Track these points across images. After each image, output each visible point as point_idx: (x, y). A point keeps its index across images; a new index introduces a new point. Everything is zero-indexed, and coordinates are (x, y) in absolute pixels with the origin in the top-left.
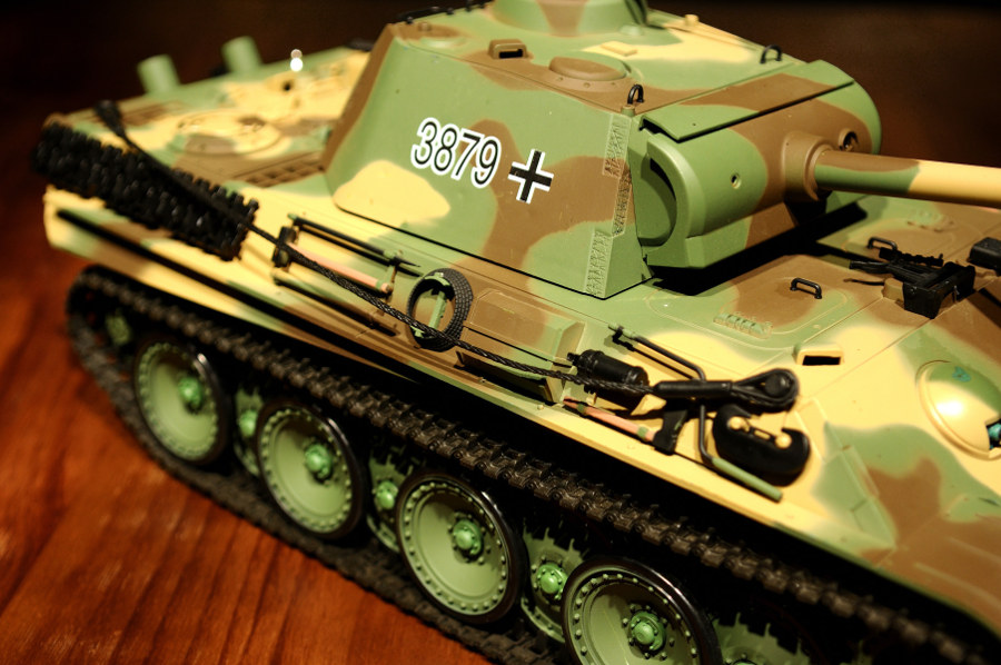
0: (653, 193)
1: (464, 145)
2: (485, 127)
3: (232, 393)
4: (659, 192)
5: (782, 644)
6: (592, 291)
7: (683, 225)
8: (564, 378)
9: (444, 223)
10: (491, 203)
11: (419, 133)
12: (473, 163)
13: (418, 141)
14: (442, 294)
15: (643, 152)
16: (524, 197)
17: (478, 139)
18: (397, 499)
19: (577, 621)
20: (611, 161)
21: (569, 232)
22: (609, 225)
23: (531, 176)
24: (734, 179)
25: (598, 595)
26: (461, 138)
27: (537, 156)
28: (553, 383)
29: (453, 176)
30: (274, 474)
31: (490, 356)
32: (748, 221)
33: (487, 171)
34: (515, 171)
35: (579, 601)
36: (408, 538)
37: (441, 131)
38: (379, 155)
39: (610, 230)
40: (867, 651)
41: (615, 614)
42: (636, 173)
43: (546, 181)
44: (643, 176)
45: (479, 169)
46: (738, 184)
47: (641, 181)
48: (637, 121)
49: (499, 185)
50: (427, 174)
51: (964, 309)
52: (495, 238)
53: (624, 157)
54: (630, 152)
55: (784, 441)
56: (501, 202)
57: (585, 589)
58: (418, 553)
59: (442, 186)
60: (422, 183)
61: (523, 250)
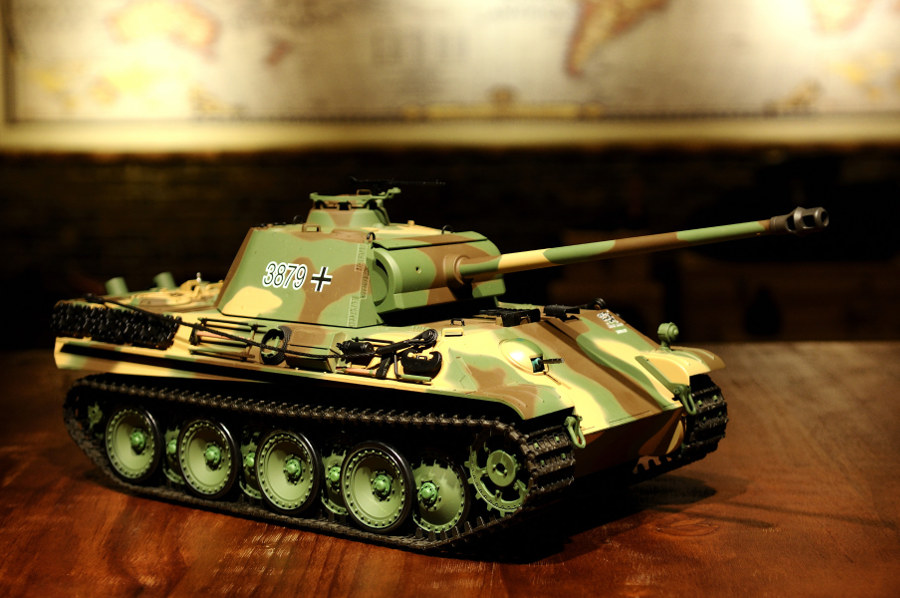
0: (380, 277)
1: (289, 272)
2: (299, 261)
3: (164, 432)
4: (381, 275)
5: (441, 466)
6: (352, 325)
7: (393, 288)
8: (336, 356)
9: (279, 310)
10: (303, 295)
11: (267, 270)
12: (294, 279)
13: (266, 274)
14: (278, 337)
15: (373, 258)
16: (319, 289)
17: (296, 267)
18: (255, 459)
19: (347, 486)
20: (359, 265)
21: (340, 300)
22: (358, 293)
23: (321, 279)
24: (417, 269)
25: (358, 468)
26: (288, 268)
27: (324, 269)
28: (331, 360)
29: (284, 287)
30: (186, 462)
31: (303, 354)
32: (427, 292)
33: (300, 281)
34: (313, 278)
35: (348, 474)
36: (261, 474)
37: (277, 267)
38: (246, 285)
39: (359, 296)
40: (474, 450)
41: (366, 477)
42: (371, 269)
43: (329, 280)
44: (374, 269)
45: (296, 280)
46: (420, 271)
47: (374, 272)
48: (370, 245)
49: (307, 286)
50: (271, 288)
51: (534, 325)
52: (305, 311)
53: (365, 262)
54: (368, 259)
55: (431, 357)
56: (307, 294)
57: (350, 466)
58: (266, 482)
59: (278, 292)
60: (269, 294)
61: (318, 314)
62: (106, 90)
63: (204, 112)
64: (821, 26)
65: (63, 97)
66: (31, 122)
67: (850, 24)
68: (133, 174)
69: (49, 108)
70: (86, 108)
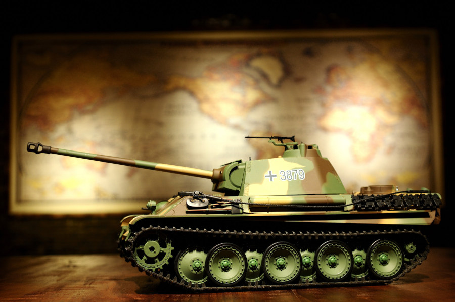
62: (60, 188)
63: (100, 196)
64: (356, 159)
65: (41, 191)
66: (27, 202)
67: (368, 159)
68: (70, 223)
69: (34, 195)
70: (51, 195)
